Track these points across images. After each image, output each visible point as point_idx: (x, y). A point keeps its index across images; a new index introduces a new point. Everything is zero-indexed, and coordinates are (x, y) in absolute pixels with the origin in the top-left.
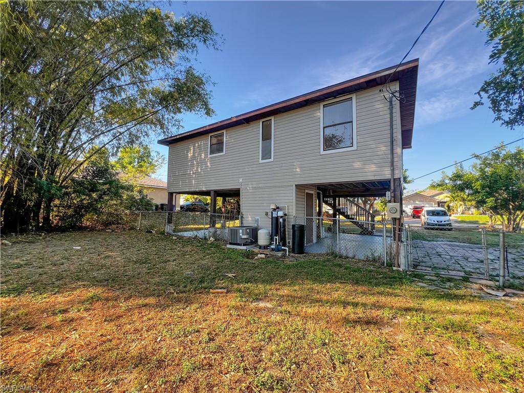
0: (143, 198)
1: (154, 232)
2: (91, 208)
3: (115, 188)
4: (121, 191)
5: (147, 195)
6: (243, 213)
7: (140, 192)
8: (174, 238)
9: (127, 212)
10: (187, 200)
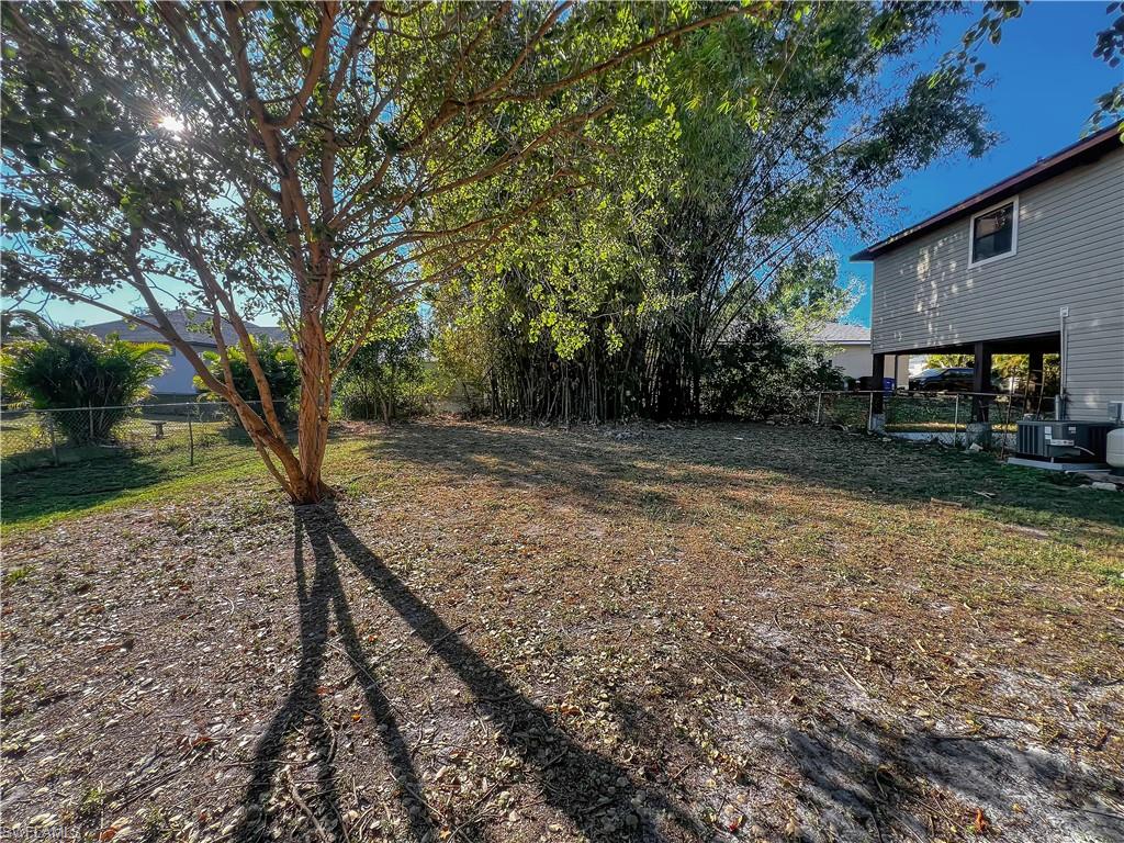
0: (824, 367)
1: (845, 429)
2: (745, 387)
3: (777, 353)
4: (785, 356)
5: (830, 361)
6: (1068, 391)
7: (818, 356)
8: (885, 439)
9: (797, 392)
10: (935, 365)
